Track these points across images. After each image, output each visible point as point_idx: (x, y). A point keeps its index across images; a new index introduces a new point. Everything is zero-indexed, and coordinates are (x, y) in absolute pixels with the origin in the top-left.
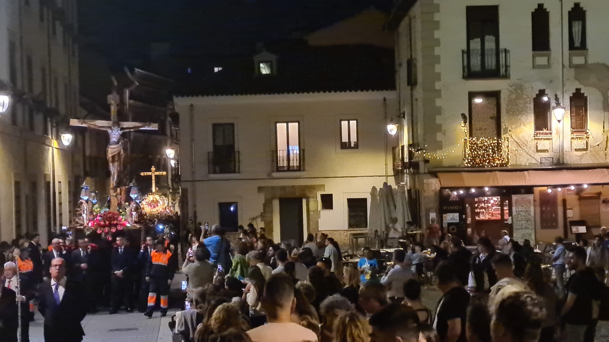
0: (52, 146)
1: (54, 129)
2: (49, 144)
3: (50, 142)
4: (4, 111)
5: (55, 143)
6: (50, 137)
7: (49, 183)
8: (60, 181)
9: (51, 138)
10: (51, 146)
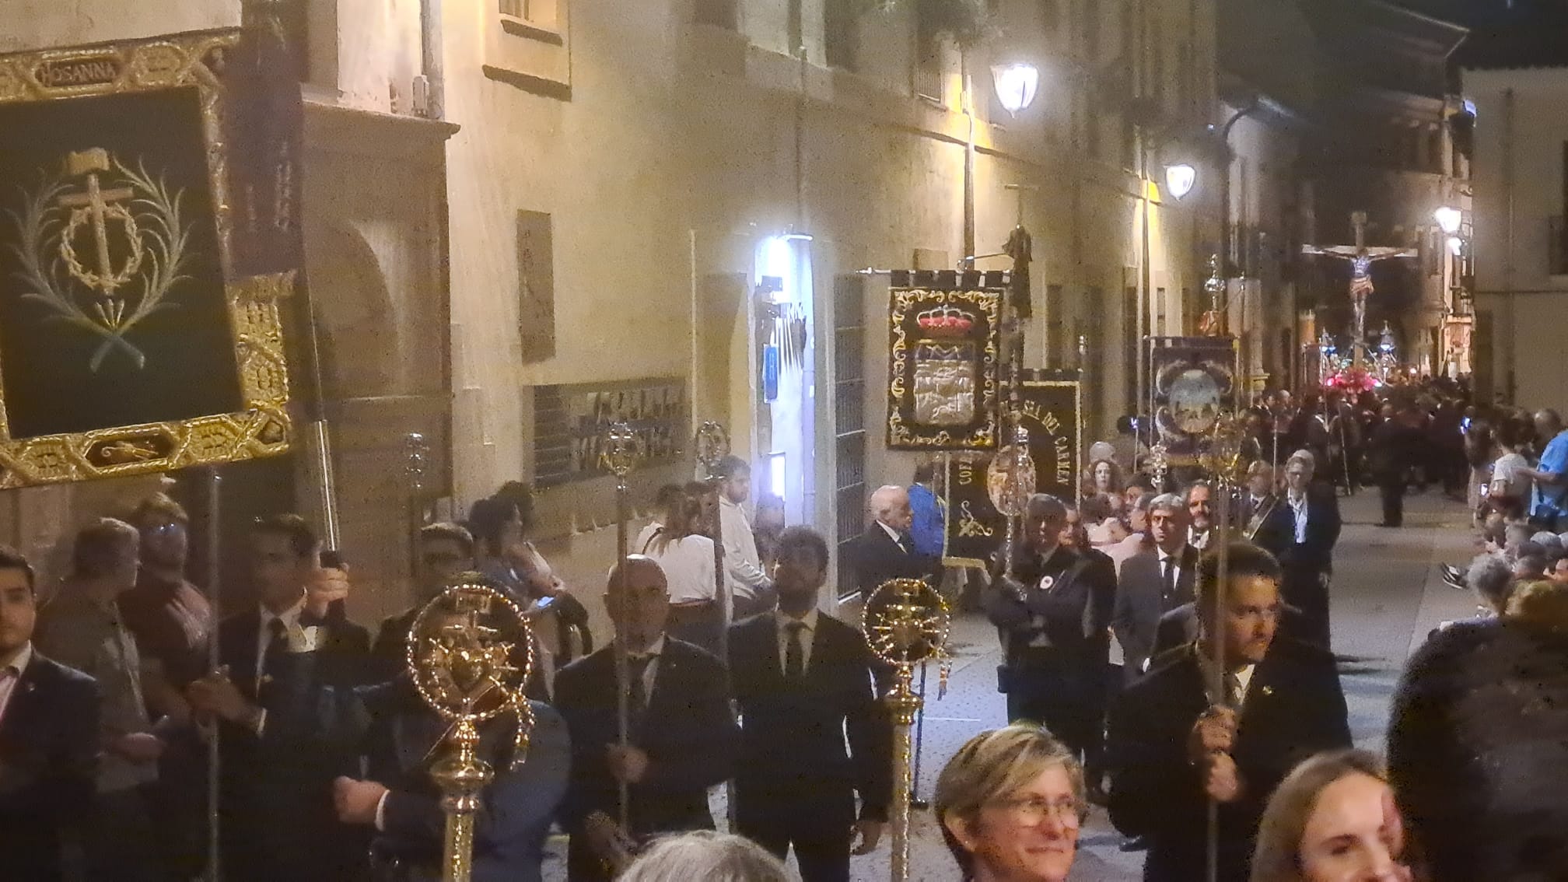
0: (1144, 196)
1: (1150, 154)
2: (1135, 193)
3: (1140, 187)
4: (1025, 105)
5: (1150, 190)
6: (1139, 173)
7: (1132, 292)
8: (1161, 287)
9: (1140, 177)
10: (1139, 197)
